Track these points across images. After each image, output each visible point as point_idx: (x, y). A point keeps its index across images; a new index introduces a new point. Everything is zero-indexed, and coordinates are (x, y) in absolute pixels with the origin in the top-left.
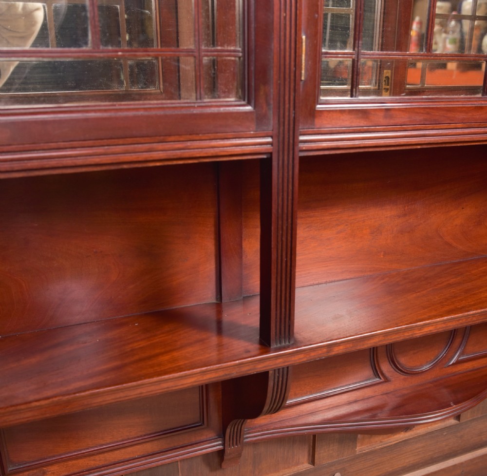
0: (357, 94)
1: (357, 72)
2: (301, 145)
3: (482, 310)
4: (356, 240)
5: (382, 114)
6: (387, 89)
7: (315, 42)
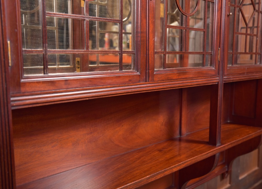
0: (47, 72)
1: (46, 61)
2: (12, 103)
3: (134, 182)
4: (64, 150)
5: (63, 83)
6: (79, 67)
7: (17, 44)
